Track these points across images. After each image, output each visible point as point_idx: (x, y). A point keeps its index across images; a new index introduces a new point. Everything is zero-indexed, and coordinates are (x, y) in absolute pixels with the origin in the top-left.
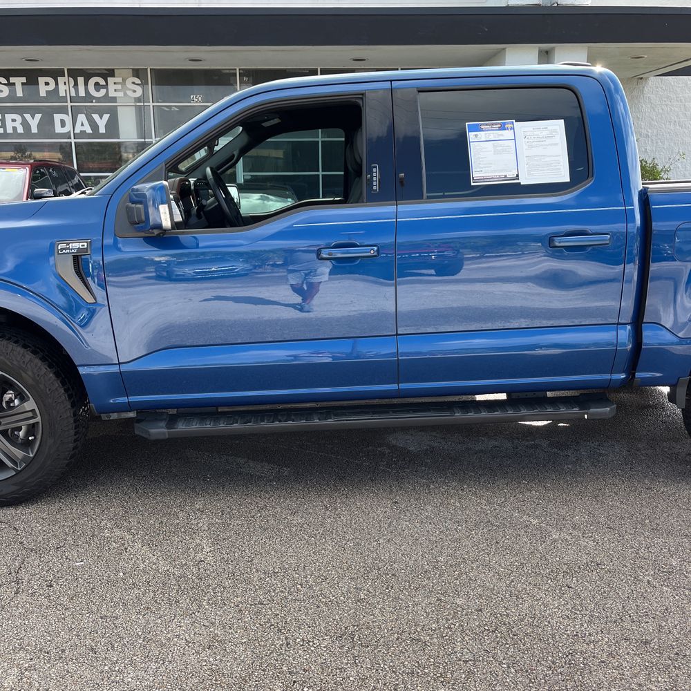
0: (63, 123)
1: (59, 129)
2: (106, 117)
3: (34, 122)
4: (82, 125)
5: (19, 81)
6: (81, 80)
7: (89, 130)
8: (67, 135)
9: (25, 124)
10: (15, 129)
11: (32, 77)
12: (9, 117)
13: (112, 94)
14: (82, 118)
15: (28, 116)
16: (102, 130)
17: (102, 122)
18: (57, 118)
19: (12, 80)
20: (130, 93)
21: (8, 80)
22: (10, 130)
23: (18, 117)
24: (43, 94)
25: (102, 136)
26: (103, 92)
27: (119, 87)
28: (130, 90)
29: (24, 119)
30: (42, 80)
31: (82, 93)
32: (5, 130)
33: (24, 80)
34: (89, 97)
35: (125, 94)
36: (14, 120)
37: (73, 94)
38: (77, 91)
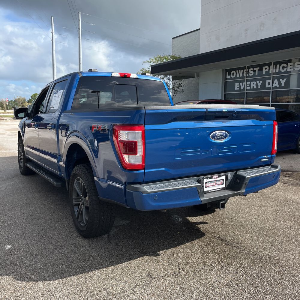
0: (269, 83)
1: (267, 86)
2: (285, 80)
3: (259, 84)
4: (276, 84)
5: (257, 69)
6: (278, 66)
7: (278, 86)
8: (269, 88)
9: (257, 85)
10: (253, 87)
11: (261, 67)
12: (252, 83)
13: (289, 70)
14: (276, 81)
15: (258, 82)
16: (283, 85)
17: (283, 82)
18: (268, 81)
19: (255, 69)
20: (296, 69)
21: (254, 69)
23: (255, 83)
24: (264, 73)
25: (283, 88)
26: (285, 69)
27: (292, 67)
28: (296, 67)
29: (257, 83)
30: (264, 68)
31: (277, 71)
32: (250, 88)
34: (280, 72)
35: (294, 69)
36: (253, 84)
37: (274, 72)
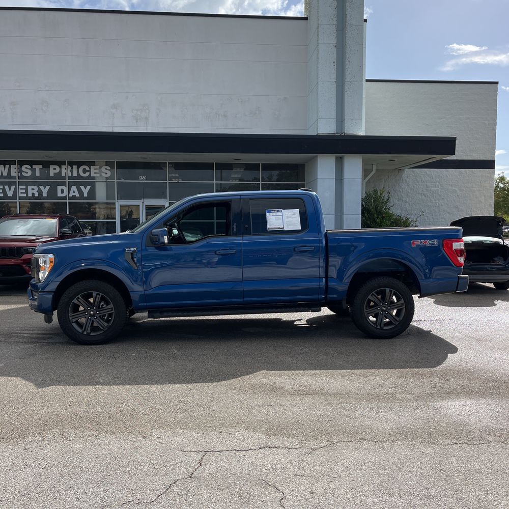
0: (62, 191)
1: (60, 194)
2: (88, 188)
3: (45, 191)
4: (74, 192)
5: (38, 168)
6: (75, 167)
7: (78, 195)
8: (65, 198)
9: (40, 192)
10: (33, 194)
11: (46, 165)
12: (30, 188)
13: (93, 175)
14: (74, 188)
15: (42, 187)
16: (85, 195)
17: (86, 191)
18: (59, 188)
19: (34, 166)
20: (104, 175)
21: (32, 167)
22: (30, 195)
23: (36, 188)
24: (52, 174)
25: (86, 198)
26: (87, 174)
27: (97, 171)
28: (104, 173)
29: (39, 188)
30: (52, 167)
31: (75, 174)
32: (27, 195)
33: (41, 166)
34: (79, 177)
35: (101, 175)
36: (33, 189)
37: (70, 175)
38: (72, 174)
